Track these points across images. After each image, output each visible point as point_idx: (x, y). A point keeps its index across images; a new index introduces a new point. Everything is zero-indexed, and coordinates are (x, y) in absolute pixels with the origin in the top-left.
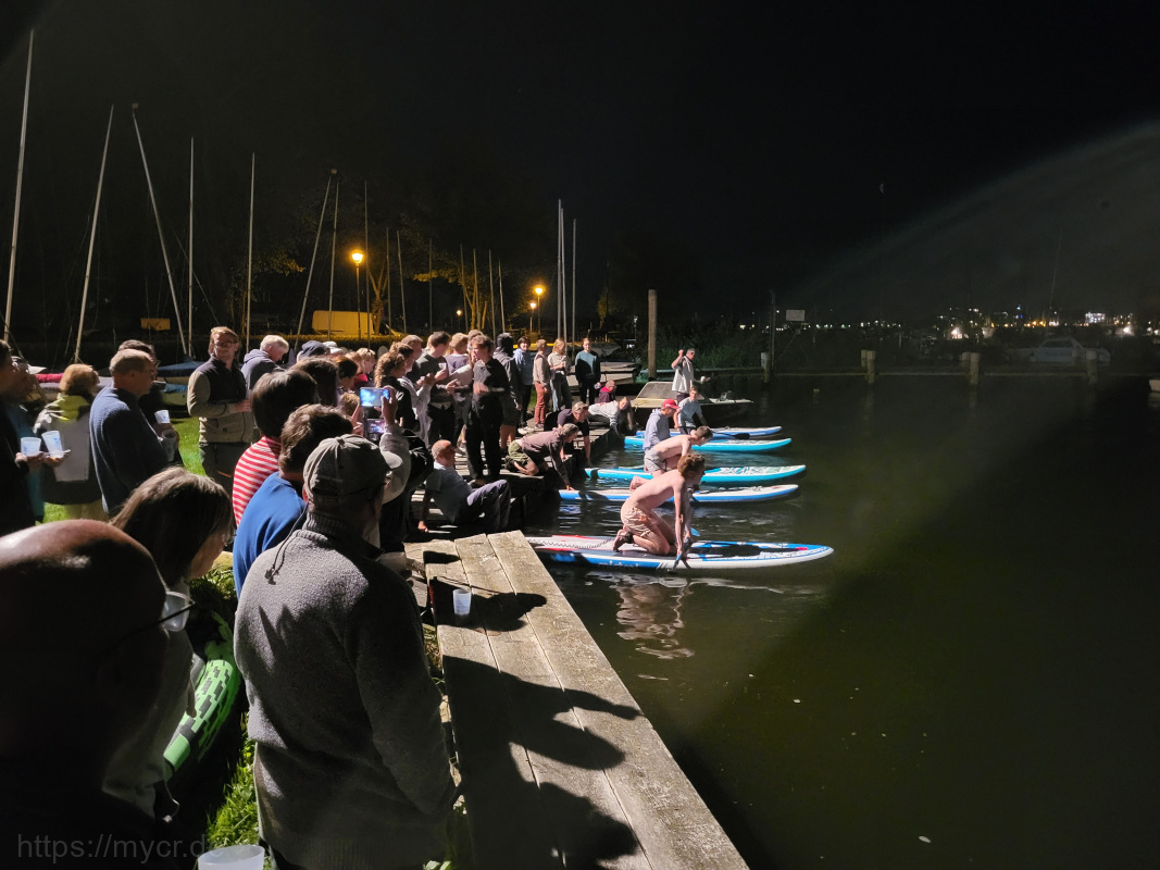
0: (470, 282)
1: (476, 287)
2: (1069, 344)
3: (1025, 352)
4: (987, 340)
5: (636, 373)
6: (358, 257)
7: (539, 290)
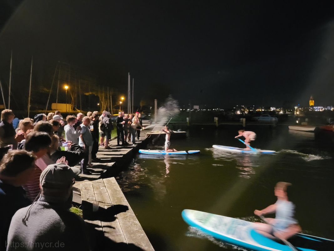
0: (102, 96)
1: (103, 98)
4: (247, 114)
6: (66, 87)
7: (123, 98)
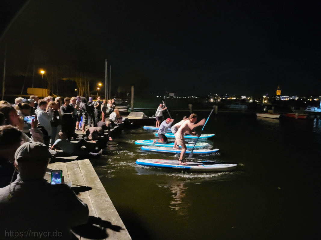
1: (81, 83)
2: (238, 104)
3: (228, 105)
4: (219, 102)
5: (128, 109)
6: (42, 72)
7: (100, 84)
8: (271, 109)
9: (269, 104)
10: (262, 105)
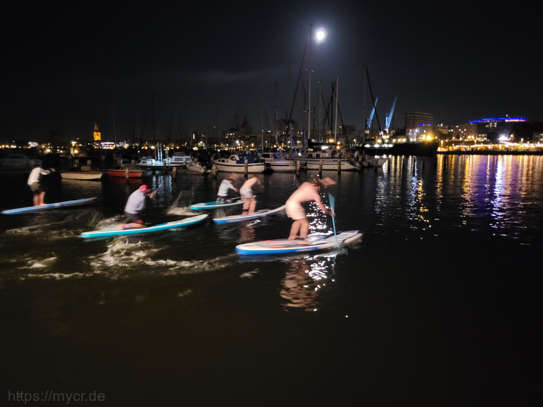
8: (86, 164)
9: (81, 155)
10: (70, 158)
